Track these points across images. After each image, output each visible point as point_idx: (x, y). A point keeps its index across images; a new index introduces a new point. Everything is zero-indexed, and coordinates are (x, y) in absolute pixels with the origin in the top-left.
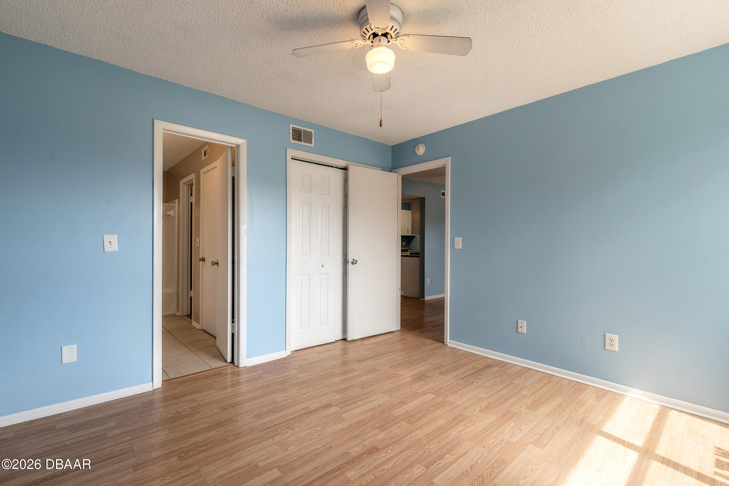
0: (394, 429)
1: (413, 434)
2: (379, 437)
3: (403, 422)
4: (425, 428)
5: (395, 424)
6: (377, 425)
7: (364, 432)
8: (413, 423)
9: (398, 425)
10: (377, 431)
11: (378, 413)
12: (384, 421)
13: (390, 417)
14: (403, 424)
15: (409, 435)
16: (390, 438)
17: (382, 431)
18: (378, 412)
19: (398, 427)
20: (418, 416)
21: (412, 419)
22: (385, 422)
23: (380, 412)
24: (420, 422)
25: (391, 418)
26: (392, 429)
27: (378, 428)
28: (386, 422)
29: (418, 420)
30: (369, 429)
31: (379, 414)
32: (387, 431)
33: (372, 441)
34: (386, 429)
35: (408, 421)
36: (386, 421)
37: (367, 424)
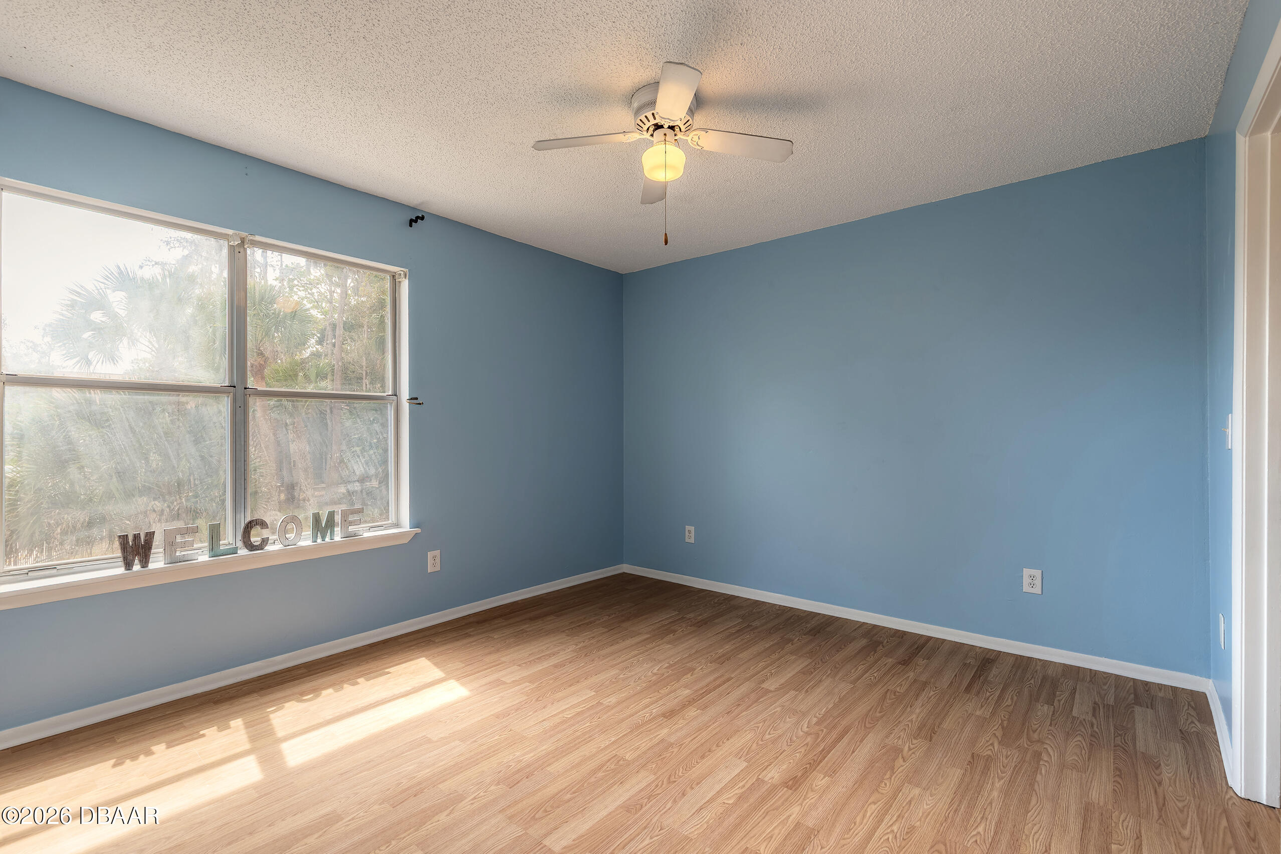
0: (644, 745)
1: (613, 739)
2: (665, 731)
3: (629, 759)
4: (591, 752)
5: (645, 753)
6: (676, 750)
7: (693, 737)
8: (612, 758)
9: (638, 752)
10: (672, 739)
11: (680, 774)
12: (664, 758)
13: (656, 767)
14: (629, 754)
15: (621, 737)
16: (649, 731)
17: (662, 740)
18: (680, 777)
19: (638, 748)
20: (600, 774)
21: (613, 767)
22: (662, 757)
23: (676, 777)
24: (598, 761)
25: (654, 766)
26: (647, 744)
27: (671, 745)
28: (660, 756)
29: (602, 766)
30: (685, 741)
31: (677, 772)
32: (656, 741)
33: (674, 725)
34: (658, 744)
35: (621, 763)
36: (660, 758)
37: (692, 749)
